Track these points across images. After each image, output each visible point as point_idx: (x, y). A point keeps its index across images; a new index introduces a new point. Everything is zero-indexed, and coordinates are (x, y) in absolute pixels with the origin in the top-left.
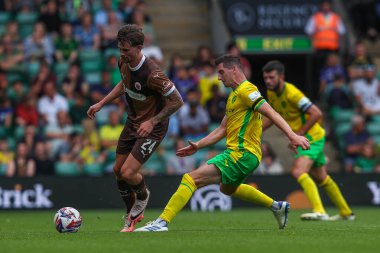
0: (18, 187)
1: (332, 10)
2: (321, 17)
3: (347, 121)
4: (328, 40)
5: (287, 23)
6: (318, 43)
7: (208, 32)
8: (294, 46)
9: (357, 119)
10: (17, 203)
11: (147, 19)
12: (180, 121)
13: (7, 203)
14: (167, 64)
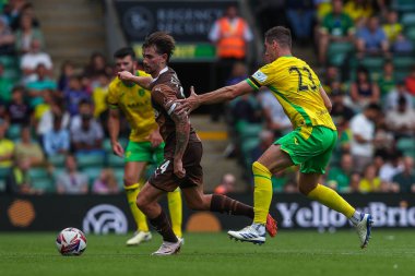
1: (239, 15)
2: (226, 22)
3: (255, 136)
4: (234, 48)
5: (189, 29)
6: (220, 52)
7: (103, 38)
8: (196, 54)
9: (266, 134)
11: (35, 24)
12: (71, 135)
14: (58, 72)
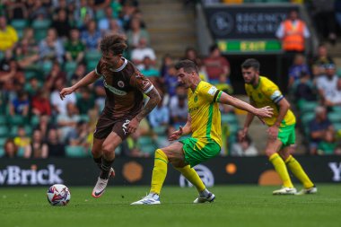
0: (34, 167)
1: (299, 18)
2: (289, 23)
3: (312, 111)
4: (295, 43)
5: (261, 29)
6: (285, 46)
7: (194, 36)
8: (266, 48)
9: (320, 109)
10: (33, 181)
11: (142, 26)
12: (170, 111)
13: (24, 181)
14: (160, 63)
